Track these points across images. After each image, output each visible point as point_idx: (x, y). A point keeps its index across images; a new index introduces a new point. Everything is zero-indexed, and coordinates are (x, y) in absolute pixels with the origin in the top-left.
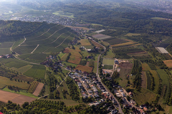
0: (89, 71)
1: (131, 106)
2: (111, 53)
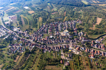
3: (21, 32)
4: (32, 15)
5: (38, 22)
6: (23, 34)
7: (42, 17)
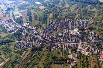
0: (8, 19)
1: (30, 28)
2: (16, 9)
3: (30, 27)
4: (43, 11)
5: (48, 19)
6: (32, 30)
7: (53, 13)
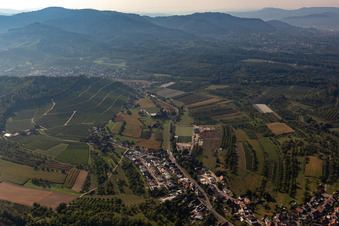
0: (156, 147)
1: (224, 198)
2: (186, 117)
3: (225, 193)
4: (282, 141)
5: (300, 174)
7: (325, 157)
